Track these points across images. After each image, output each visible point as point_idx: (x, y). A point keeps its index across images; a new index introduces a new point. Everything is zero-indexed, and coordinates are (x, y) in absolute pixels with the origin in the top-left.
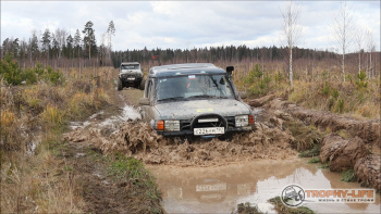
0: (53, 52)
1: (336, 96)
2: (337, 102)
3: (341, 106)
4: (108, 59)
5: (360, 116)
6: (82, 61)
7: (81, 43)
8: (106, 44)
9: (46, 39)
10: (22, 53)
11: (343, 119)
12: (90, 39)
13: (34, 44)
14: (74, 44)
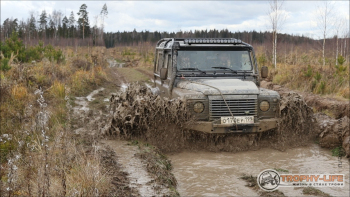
0: (50, 32)
1: (319, 78)
2: (319, 84)
3: (323, 87)
4: (101, 39)
5: (341, 97)
6: (77, 41)
7: (76, 24)
8: (99, 26)
9: (43, 20)
10: (21, 32)
11: (325, 100)
12: (83, 21)
13: (32, 24)
14: (69, 25)
